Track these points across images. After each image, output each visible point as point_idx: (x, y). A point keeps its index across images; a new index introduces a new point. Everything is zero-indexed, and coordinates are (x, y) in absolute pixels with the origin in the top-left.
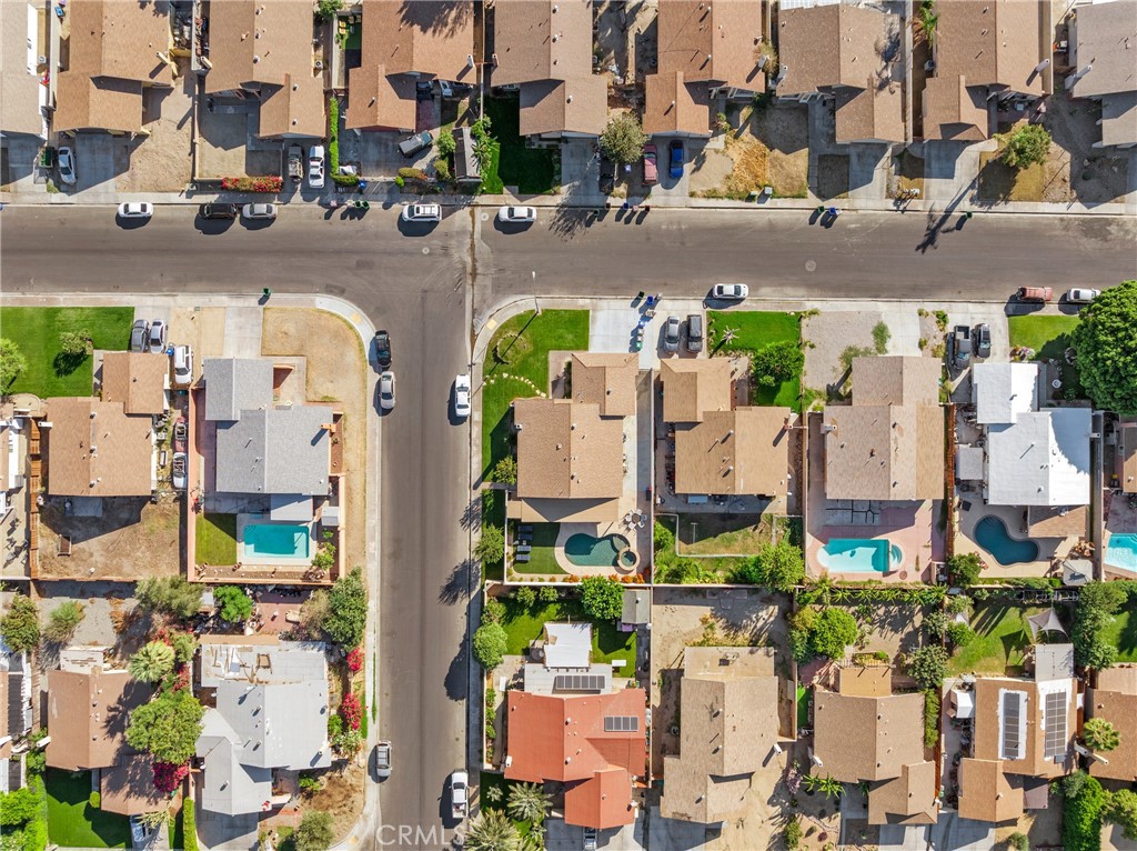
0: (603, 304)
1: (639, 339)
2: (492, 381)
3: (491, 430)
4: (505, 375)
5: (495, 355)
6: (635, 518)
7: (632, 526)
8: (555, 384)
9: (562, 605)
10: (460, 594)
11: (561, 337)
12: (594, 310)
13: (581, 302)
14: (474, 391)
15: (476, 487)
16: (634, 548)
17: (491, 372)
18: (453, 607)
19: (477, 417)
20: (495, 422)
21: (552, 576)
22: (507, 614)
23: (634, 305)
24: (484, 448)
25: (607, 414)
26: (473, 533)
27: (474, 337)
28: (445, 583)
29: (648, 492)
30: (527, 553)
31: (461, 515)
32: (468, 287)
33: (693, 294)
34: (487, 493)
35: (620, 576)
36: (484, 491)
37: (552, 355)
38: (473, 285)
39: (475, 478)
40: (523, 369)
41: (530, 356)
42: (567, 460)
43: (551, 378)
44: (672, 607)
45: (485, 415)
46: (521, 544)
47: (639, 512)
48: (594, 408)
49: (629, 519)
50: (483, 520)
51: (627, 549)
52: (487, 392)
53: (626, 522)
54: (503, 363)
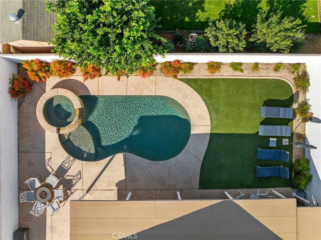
21: (217, 75)
30: (266, 122)
35: (78, 76)
46: (280, 139)
51: (65, 131)
53: (68, 185)
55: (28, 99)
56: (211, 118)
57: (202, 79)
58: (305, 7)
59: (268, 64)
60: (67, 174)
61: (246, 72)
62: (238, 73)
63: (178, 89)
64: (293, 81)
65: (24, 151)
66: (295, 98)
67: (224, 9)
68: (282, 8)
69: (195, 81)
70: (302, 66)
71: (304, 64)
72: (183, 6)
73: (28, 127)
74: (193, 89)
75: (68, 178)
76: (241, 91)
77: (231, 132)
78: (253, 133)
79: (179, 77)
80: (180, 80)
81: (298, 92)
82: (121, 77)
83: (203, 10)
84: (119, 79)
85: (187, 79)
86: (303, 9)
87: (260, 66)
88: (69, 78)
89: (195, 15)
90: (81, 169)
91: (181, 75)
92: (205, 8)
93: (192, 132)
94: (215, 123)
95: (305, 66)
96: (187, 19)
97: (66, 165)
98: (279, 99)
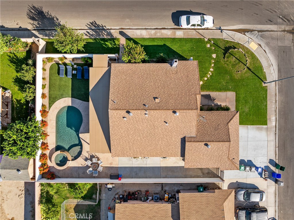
0: (272, 137)
1: (248, 168)
2: (208, 46)
3: (168, 44)
4: (214, 56)
5: (230, 48)
6: (96, 166)
7: (89, 163)
8: (208, 97)
9: (24, 104)
10: (36, 23)
11: (246, 102)
12: (267, 128)
13: (273, 118)
14: (200, 31)
15: (122, 33)
16: (70, 164)
17: (216, 45)
18: (26, 17)
19: (179, 34)
20: (175, 47)
21: (47, 95)
22: (17, 59)
23: (271, 161)
24: (153, 39)
25: (187, 144)
26: (85, 31)
27: (243, 31)
28: (45, 10)
29: (118, 177)
30: (66, 74)
31: (99, 22)
32: (283, 27)
33: (280, 210)
34: (117, 42)
35: (47, 152)
36: (118, 39)
37: (232, 95)
38: (284, 31)
39: (129, 33)
40: (220, 70)
41: (231, 76)
42: (144, 107)
43: (213, 94)
44: (23, 196)
45: (180, 40)
46: (73, 69)
47: (100, 169)
48: (192, 132)
49: (94, 160)
50: (95, 39)
51: (70, 158)
52: (199, 42)
53: (92, 157)
54: (225, 54)
55: (57, 174)
56: (65, 97)
57: (49, 101)
58: (20, 57)
59: (43, 74)
60: (88, 158)
61: (46, 83)
62: (46, 86)
63: (53, 111)
64: (50, 63)
65: (78, 176)
66: (57, 62)
67: (20, 91)
68: (20, 67)
69: (49, 104)
70: (44, 59)
71: (43, 59)
72: (19, 109)
73: (68, 174)
74: (53, 105)
75: (89, 157)
76: (54, 85)
77: (71, 89)
78: (71, 80)
79: (48, 111)
80: (49, 110)
81: (54, 61)
82: (48, 135)
83: (21, 100)
84: (49, 135)
85: (49, 107)
86: (20, 58)
87: (43, 77)
88: (48, 156)
89: (22, 104)
90: (86, 152)
91: (47, 110)
92: (20, 99)
93: (71, 105)
94: (67, 96)
95: (44, 58)
96: (24, 107)
97: (84, 158)
98: (57, 69)
